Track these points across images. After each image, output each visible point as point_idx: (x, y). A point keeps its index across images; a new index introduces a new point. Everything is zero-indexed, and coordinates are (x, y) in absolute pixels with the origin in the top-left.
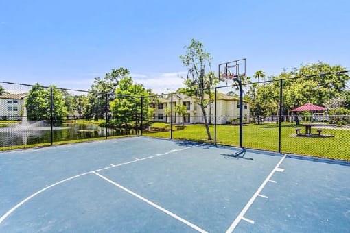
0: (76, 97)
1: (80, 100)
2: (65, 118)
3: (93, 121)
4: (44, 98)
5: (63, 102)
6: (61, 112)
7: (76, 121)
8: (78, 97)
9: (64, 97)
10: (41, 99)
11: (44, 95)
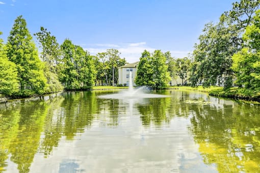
0: (179, 60)
1: (183, 63)
2: (169, 85)
3: (201, 88)
4: (150, 63)
5: (166, 67)
6: (164, 77)
7: (179, 88)
8: (180, 61)
9: (167, 62)
10: (148, 65)
11: (151, 60)
